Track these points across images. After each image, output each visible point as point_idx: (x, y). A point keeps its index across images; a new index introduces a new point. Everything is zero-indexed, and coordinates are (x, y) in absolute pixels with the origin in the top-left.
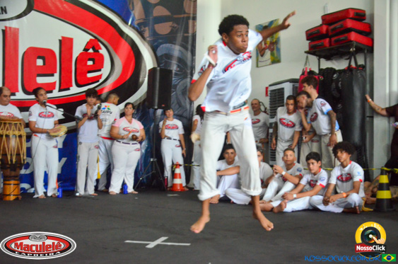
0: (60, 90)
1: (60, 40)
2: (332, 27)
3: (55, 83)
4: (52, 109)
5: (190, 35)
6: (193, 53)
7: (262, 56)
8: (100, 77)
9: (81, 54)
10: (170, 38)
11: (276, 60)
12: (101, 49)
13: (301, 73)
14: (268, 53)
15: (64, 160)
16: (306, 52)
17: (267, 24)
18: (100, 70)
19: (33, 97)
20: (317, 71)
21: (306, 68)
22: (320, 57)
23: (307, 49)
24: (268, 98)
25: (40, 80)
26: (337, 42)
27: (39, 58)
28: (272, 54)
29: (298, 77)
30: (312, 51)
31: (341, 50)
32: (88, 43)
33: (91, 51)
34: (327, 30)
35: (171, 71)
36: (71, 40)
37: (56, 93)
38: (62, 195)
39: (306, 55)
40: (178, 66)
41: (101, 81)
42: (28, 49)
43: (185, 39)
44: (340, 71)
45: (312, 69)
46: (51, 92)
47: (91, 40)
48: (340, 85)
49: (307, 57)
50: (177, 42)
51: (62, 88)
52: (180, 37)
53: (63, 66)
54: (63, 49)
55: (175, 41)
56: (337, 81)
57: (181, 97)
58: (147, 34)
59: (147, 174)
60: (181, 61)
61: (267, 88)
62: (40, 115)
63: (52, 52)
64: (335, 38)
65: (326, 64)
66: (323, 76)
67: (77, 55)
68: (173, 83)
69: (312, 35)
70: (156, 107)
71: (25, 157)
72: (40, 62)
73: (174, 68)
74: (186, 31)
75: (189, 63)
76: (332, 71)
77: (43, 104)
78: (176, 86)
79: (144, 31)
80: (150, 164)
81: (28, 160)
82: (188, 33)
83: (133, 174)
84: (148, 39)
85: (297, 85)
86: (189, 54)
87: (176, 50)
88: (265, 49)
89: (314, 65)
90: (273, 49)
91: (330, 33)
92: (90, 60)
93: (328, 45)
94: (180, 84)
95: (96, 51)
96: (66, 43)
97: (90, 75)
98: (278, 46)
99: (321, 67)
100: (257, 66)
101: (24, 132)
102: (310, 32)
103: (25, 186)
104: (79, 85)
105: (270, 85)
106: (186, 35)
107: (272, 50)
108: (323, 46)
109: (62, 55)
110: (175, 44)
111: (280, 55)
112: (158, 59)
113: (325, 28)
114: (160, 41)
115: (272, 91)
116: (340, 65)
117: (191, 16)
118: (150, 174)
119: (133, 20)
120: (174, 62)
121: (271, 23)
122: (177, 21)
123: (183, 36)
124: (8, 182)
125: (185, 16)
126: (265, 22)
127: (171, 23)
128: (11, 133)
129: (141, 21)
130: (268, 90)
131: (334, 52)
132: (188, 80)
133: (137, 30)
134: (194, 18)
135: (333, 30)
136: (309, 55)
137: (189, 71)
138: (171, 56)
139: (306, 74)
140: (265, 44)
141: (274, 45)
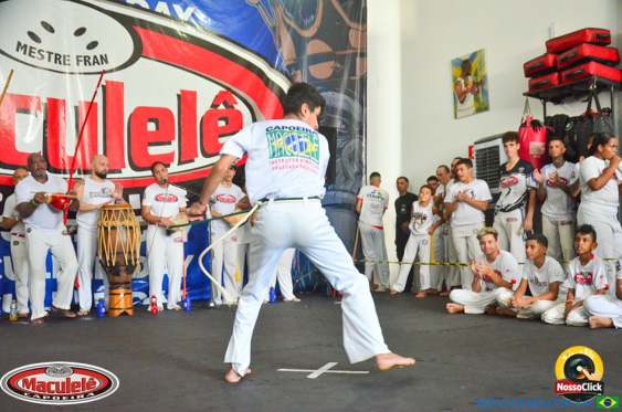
0: (180, 163)
2: (562, 56)
3: (173, 154)
5: (357, 78)
6: (363, 103)
7: (462, 102)
9: (207, 112)
10: (331, 84)
11: (482, 108)
12: (236, 103)
13: (520, 124)
14: (470, 98)
15: (190, 257)
16: (524, 94)
17: (468, 58)
19: (149, 173)
20: (542, 120)
21: (528, 117)
22: (545, 100)
23: (527, 90)
25: (153, 151)
26: (570, 77)
27: (151, 120)
28: (476, 99)
29: (517, 130)
30: (535, 92)
31: (575, 88)
32: (217, 97)
33: (222, 107)
34: (555, 61)
35: (335, 129)
36: (194, 94)
37: (174, 168)
38: (191, 307)
39: (525, 97)
40: (343, 123)
42: (135, 110)
44: (575, 119)
45: (535, 118)
47: (221, 92)
48: (576, 139)
49: (527, 101)
50: (342, 90)
51: (182, 160)
52: (345, 78)
53: (182, 130)
54: (182, 107)
55: (339, 87)
56: (571, 133)
57: (347, 165)
58: (299, 79)
59: (305, 273)
60: (347, 115)
61: (470, 148)
62: (157, 199)
63: (168, 112)
64: (568, 72)
65: (554, 110)
66: (551, 125)
67: (203, 114)
69: (534, 70)
71: (138, 256)
72: (151, 127)
73: (338, 124)
74: (352, 72)
75: (356, 117)
76: (563, 119)
78: (341, 149)
79: (295, 75)
82: (354, 75)
86: (356, 105)
87: (340, 99)
88: (465, 92)
89: (537, 110)
90: (478, 92)
91: (559, 66)
92: (221, 119)
93: (556, 83)
94: (346, 147)
95: (229, 106)
96: (187, 100)
97: (223, 140)
98: (485, 87)
99: (547, 115)
100: (456, 117)
101: (136, 221)
102: (529, 66)
103: (141, 295)
104: (206, 155)
105: (476, 143)
106: (352, 78)
107: (476, 95)
108: (551, 84)
109: (182, 116)
110: (338, 92)
111: (487, 101)
113: (551, 58)
115: (478, 151)
116: (575, 110)
117: (359, 51)
118: (310, 274)
119: (281, 60)
120: (338, 117)
121: (474, 55)
122: (341, 60)
123: (349, 80)
124: (115, 291)
125: (351, 51)
126: (464, 54)
127: (332, 63)
128: (118, 223)
129: (292, 62)
130: (473, 149)
131: (565, 91)
132: (357, 140)
133: (286, 75)
134: (364, 55)
135: (564, 60)
136: (529, 98)
137: (357, 128)
138: (333, 108)
139: (528, 125)
140: (466, 85)
141: (479, 87)
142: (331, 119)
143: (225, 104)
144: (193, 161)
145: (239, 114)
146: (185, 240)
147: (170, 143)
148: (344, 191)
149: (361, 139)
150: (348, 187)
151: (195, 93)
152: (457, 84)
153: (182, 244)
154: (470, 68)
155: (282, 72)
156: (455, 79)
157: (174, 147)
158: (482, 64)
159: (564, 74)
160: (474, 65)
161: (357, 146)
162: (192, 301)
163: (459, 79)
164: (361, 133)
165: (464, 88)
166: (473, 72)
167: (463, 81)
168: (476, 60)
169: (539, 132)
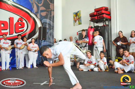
0: (10, 35)
1: (9, 18)
2: (98, 13)
3: (8, 32)
5: (52, 16)
6: (53, 22)
7: (75, 22)
8: (24, 30)
10: (46, 17)
11: (80, 24)
13: (88, 28)
14: (77, 21)
15: (11, 57)
16: (89, 21)
17: (77, 12)
18: (23, 28)
21: (90, 26)
22: (94, 22)
23: (90, 20)
24: (78, 35)
26: (99, 17)
27: (2, 24)
28: (79, 22)
30: (92, 20)
31: (101, 20)
33: (20, 21)
34: (96, 14)
37: (8, 36)
39: (90, 21)
40: (49, 26)
41: (24, 31)
43: (50, 17)
44: (101, 27)
45: (92, 26)
47: (20, 18)
48: (101, 31)
50: (48, 18)
51: (10, 34)
52: (49, 16)
53: (10, 27)
54: (10, 21)
56: (100, 30)
57: (50, 36)
58: (38, 16)
60: (49, 24)
61: (77, 33)
62: (4, 43)
64: (99, 16)
65: (96, 25)
66: (95, 28)
67: (15, 23)
68: (47, 31)
69: (92, 15)
70: (42, 39)
72: (2, 26)
73: (47, 27)
74: (51, 14)
75: (52, 25)
76: (98, 27)
79: (37, 15)
80: (40, 58)
82: (51, 15)
83: (36, 61)
84: (39, 17)
85: (87, 31)
87: (48, 21)
88: (76, 20)
89: (92, 24)
91: (97, 15)
92: (20, 24)
93: (97, 18)
94: (49, 32)
95: (22, 21)
96: (11, 19)
97: (20, 29)
98: (81, 19)
99: (95, 26)
100: (74, 26)
102: (90, 14)
104: (16, 33)
105: (78, 32)
106: (51, 16)
107: (79, 20)
108: (95, 19)
109: (10, 23)
110: (47, 19)
111: (81, 22)
112: (42, 24)
113: (95, 13)
114: (43, 18)
115: (79, 33)
116: (101, 25)
117: (52, 10)
118: (40, 61)
119: (34, 11)
120: (47, 25)
121: (78, 12)
122: (48, 11)
123: (50, 16)
125: (50, 10)
126: (76, 11)
127: (46, 12)
129: (36, 12)
130: (78, 33)
131: (99, 20)
132: (52, 30)
133: (35, 14)
134: (53, 11)
135: (98, 14)
137: (52, 27)
138: (46, 23)
139: (90, 28)
140: (76, 18)
141: (79, 19)
142: (46, 25)
143: (21, 21)
144: (13, 34)
145: (24, 23)
146: (10, 53)
147: (7, 30)
148: (49, 42)
149: (53, 30)
150: (49, 41)
151: (13, 18)
152: (74, 18)
154: (77, 14)
155: (34, 14)
156: (74, 17)
158: (80, 14)
159: (98, 17)
160: (78, 14)
161: (52, 32)
162: (12, 68)
163: (75, 17)
164: (53, 29)
165: (76, 19)
166: (78, 16)
167: (76, 17)
168: (79, 13)
169: (92, 29)
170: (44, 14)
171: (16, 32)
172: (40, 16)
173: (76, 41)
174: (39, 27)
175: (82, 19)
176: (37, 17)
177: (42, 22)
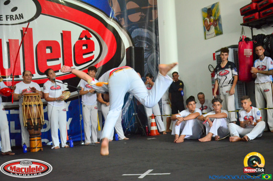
1: (61, 34)
2: (260, 4)
3: (60, 64)
4: (59, 83)
6: (157, 33)
7: (208, 31)
8: (93, 57)
9: (77, 42)
10: (140, 24)
11: (219, 33)
12: (91, 37)
13: (239, 41)
14: (213, 28)
15: (70, 119)
16: (241, 25)
17: (210, 7)
18: (92, 52)
20: (250, 37)
21: (243, 36)
22: (252, 27)
23: (242, 22)
24: (216, 61)
25: (50, 64)
26: (265, 14)
27: (48, 48)
28: (216, 29)
29: (238, 44)
30: (246, 23)
31: (268, 20)
32: (81, 33)
33: (84, 39)
34: (256, 6)
35: (142, 48)
36: (69, 33)
38: (74, 145)
39: (242, 26)
40: (147, 44)
41: (94, 60)
42: (39, 43)
43: (150, 24)
44: (268, 36)
45: (247, 37)
46: (58, 71)
47: (83, 31)
48: (269, 47)
49: (243, 28)
50: (146, 27)
52: (147, 21)
54: (64, 40)
55: (144, 25)
56: (267, 44)
57: (151, 67)
58: (123, 23)
59: (131, 124)
60: (149, 40)
61: (214, 54)
62: (51, 89)
63: (56, 43)
65: (257, 32)
66: (256, 40)
67: (75, 43)
68: (145, 56)
69: (245, 11)
71: (43, 120)
72: (48, 51)
73: (145, 46)
74: (151, 18)
75: (154, 41)
76: (262, 36)
77: (53, 81)
78: (147, 58)
79: (121, 21)
80: (133, 118)
81: (46, 122)
82: (152, 19)
84: (124, 26)
85: (237, 49)
86: (154, 35)
87: (145, 32)
88: (210, 25)
89: (248, 33)
90: (217, 25)
91: (259, 9)
92: (84, 46)
93: (258, 18)
94: (149, 57)
95: (88, 38)
96: (66, 36)
97: (85, 57)
98: (220, 22)
100: (205, 39)
101: (41, 102)
102: (243, 10)
103: (46, 140)
104: (77, 65)
105: (216, 52)
106: (151, 21)
107: (215, 26)
108: (254, 18)
109: (64, 44)
110: (144, 28)
111: (222, 29)
112: (132, 40)
113: (254, 5)
114: (134, 27)
115: (217, 56)
116: (268, 31)
117: (153, 6)
118: (133, 125)
119: (113, 13)
120: (144, 41)
121: (213, 6)
122: (144, 11)
123: (149, 22)
124: (33, 139)
125: (149, 7)
126: (208, 5)
127: (140, 13)
128: (32, 103)
129: (118, 14)
130: (216, 55)
131: (263, 22)
132: (155, 53)
133: (116, 20)
134: (156, 8)
135: (261, 6)
136: (244, 26)
137: (154, 47)
138: (142, 37)
139: (243, 40)
140: (210, 22)
141: (217, 22)
142: (141, 43)
143: (86, 37)
145: (93, 42)
147: (58, 59)
149: (157, 53)
152: (205, 21)
153: (65, 112)
154: (211, 12)
155: (114, 19)
157: (60, 61)
158: (218, 10)
159: (261, 13)
160: (214, 11)
161: (155, 57)
162: (74, 142)
163: (206, 18)
164: (157, 49)
167: (208, 20)
168: (215, 8)
169: (249, 44)
170: (135, 18)
171: (77, 62)
172: (128, 23)
173: (212, 74)
174: (126, 48)
175: (224, 22)
176: (121, 26)
177: (133, 36)
